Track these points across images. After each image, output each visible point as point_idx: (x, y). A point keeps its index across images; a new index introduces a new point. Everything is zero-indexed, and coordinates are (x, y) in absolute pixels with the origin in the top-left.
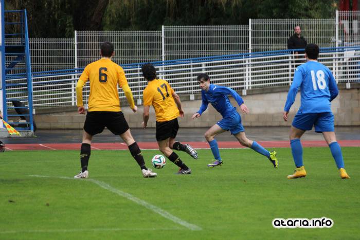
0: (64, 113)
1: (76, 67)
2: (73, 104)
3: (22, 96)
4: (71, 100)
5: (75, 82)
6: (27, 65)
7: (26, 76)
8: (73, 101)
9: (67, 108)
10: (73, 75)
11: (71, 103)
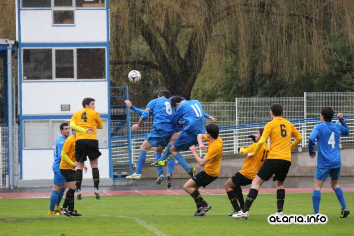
3: (125, 153)
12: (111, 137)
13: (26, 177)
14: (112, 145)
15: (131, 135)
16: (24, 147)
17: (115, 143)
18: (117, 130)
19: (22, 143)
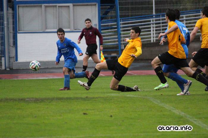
0: (146, 48)
1: (154, 13)
2: (152, 41)
3: (113, 36)
4: (151, 38)
5: (153, 25)
6: (117, 13)
7: (116, 21)
8: (152, 39)
9: (148, 44)
10: (151, 19)
11: (151, 41)
12: (101, 20)
13: (21, 59)
14: (102, 28)
15: (119, 19)
16: (19, 31)
17: (104, 26)
18: (106, 13)
19: (16, 27)
